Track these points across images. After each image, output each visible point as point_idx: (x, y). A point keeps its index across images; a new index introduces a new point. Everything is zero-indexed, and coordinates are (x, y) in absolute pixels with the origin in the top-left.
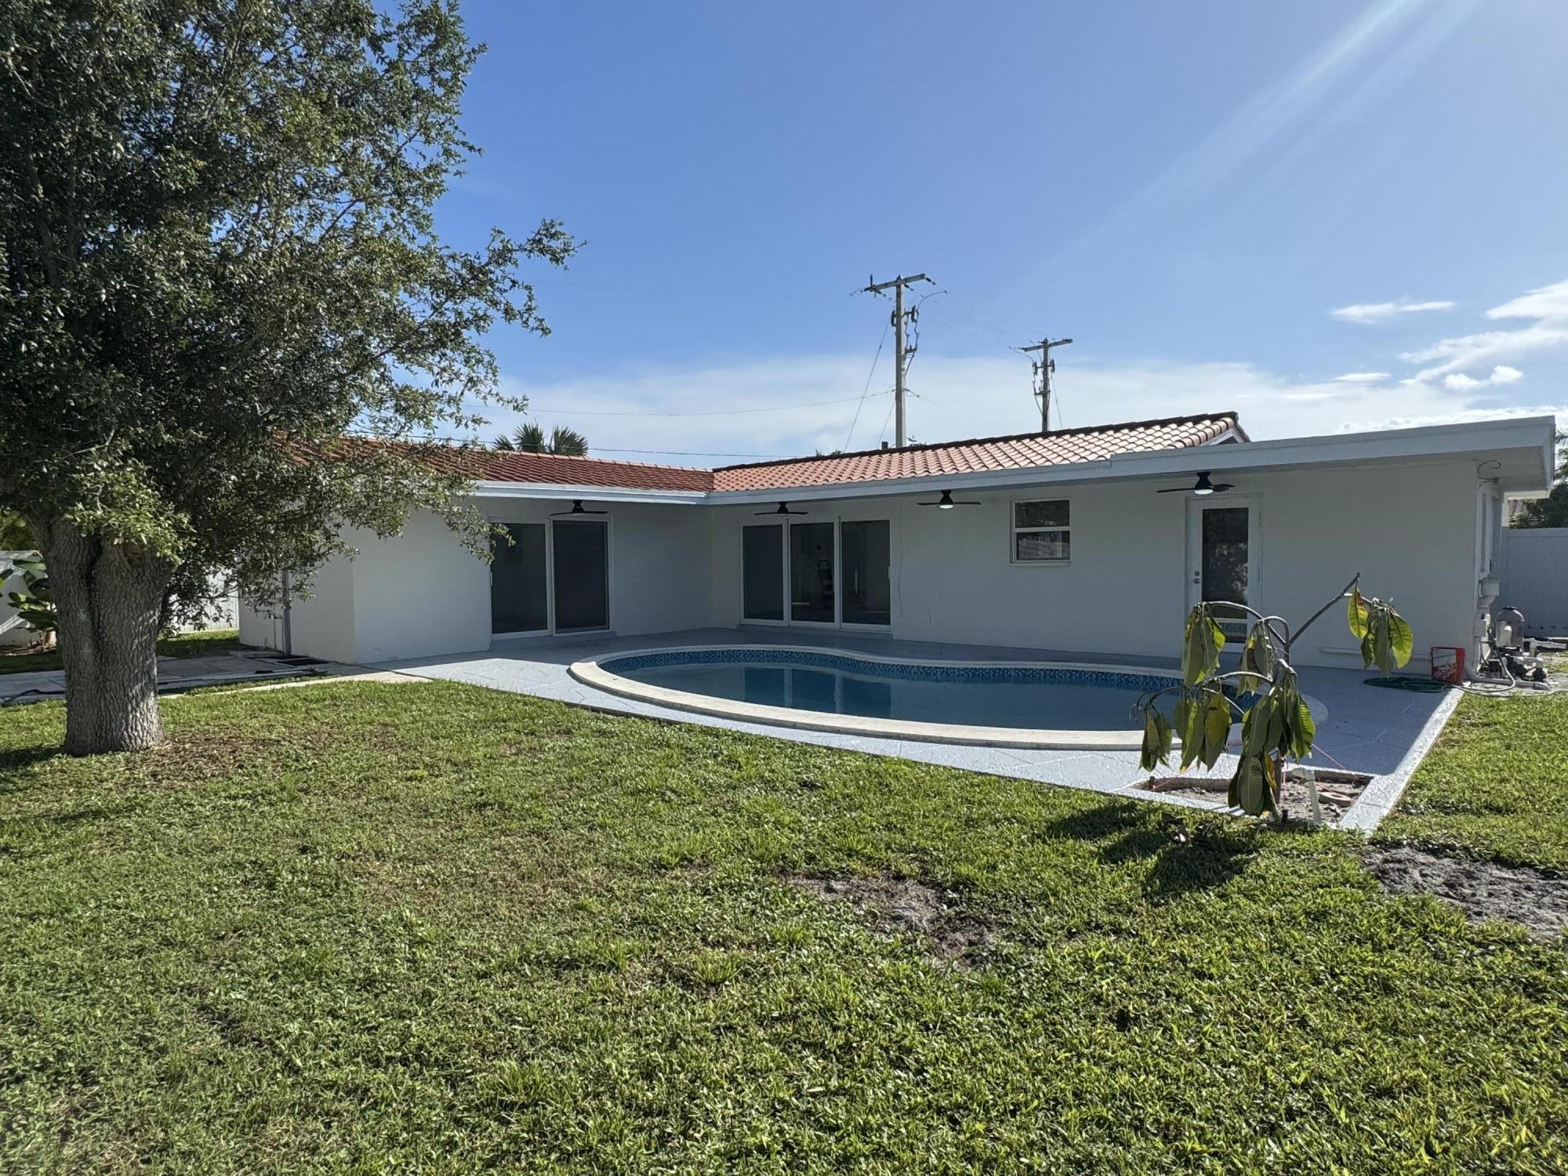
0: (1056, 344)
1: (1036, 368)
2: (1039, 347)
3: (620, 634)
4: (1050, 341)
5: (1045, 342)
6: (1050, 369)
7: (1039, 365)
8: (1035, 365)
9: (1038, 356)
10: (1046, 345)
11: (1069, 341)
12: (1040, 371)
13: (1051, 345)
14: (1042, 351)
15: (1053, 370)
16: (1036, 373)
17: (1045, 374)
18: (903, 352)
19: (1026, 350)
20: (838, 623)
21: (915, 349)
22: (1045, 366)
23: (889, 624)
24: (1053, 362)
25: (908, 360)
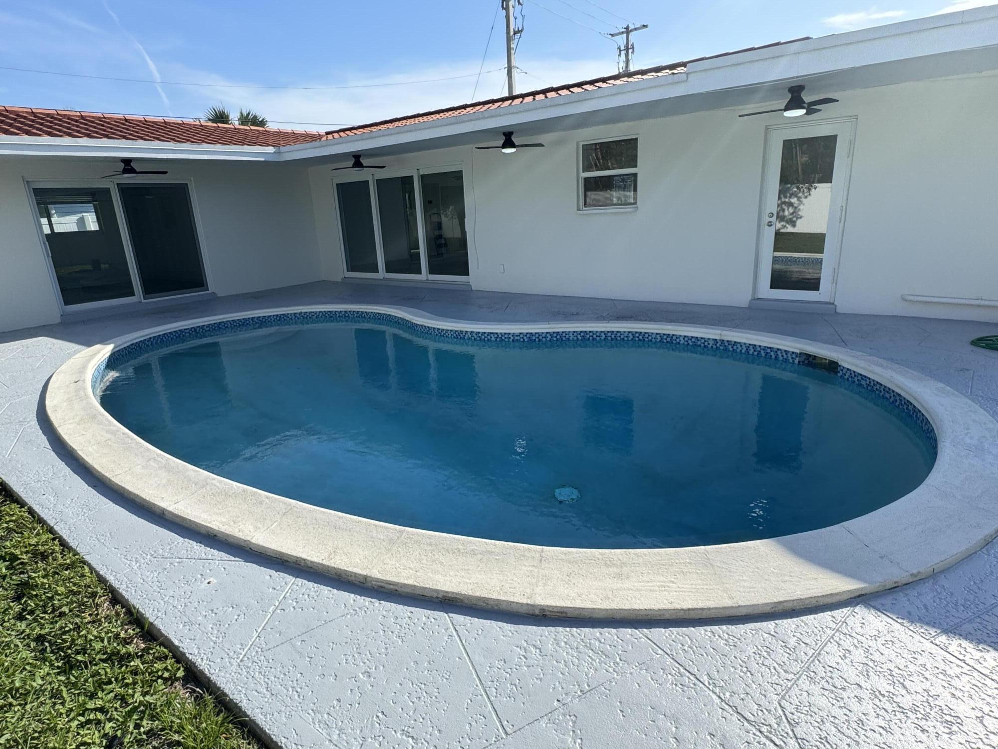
0: (636, 29)
1: (620, 51)
2: (623, 33)
3: (220, 294)
4: (631, 27)
5: (627, 28)
6: (630, 51)
7: (622, 48)
8: (619, 48)
9: (621, 40)
10: (628, 31)
11: (645, 26)
12: (623, 53)
13: (631, 31)
14: (625, 35)
15: (633, 53)
16: (620, 55)
17: (627, 55)
18: (512, 33)
19: (612, 35)
20: (425, 274)
21: (522, 31)
22: (627, 49)
23: (468, 274)
24: (632, 45)
25: (516, 41)
